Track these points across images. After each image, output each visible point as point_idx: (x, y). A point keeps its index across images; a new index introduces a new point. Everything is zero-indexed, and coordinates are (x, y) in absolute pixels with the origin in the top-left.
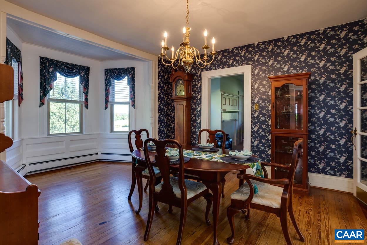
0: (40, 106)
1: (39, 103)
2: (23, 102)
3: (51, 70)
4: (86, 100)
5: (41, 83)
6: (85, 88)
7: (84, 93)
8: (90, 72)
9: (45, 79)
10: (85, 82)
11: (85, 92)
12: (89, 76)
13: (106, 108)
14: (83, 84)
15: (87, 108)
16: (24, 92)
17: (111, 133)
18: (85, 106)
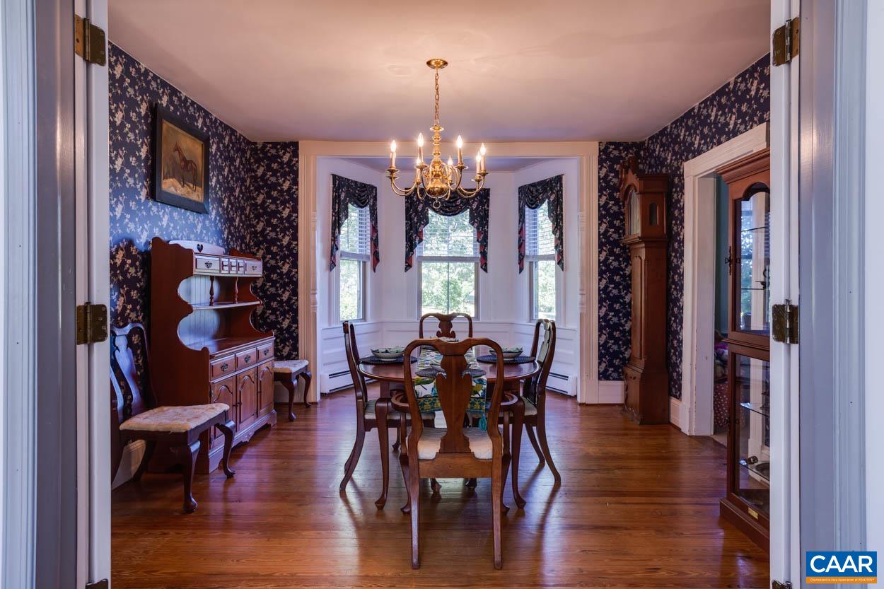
0: (406, 270)
1: (404, 265)
2: (379, 264)
3: (420, 208)
4: (484, 255)
5: (406, 231)
6: (479, 233)
7: (478, 240)
8: (491, 198)
9: (411, 225)
10: (481, 221)
11: (480, 240)
12: (488, 206)
13: (521, 270)
14: (476, 225)
15: (486, 270)
16: (381, 248)
17: (530, 322)
18: (482, 267)
